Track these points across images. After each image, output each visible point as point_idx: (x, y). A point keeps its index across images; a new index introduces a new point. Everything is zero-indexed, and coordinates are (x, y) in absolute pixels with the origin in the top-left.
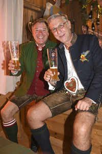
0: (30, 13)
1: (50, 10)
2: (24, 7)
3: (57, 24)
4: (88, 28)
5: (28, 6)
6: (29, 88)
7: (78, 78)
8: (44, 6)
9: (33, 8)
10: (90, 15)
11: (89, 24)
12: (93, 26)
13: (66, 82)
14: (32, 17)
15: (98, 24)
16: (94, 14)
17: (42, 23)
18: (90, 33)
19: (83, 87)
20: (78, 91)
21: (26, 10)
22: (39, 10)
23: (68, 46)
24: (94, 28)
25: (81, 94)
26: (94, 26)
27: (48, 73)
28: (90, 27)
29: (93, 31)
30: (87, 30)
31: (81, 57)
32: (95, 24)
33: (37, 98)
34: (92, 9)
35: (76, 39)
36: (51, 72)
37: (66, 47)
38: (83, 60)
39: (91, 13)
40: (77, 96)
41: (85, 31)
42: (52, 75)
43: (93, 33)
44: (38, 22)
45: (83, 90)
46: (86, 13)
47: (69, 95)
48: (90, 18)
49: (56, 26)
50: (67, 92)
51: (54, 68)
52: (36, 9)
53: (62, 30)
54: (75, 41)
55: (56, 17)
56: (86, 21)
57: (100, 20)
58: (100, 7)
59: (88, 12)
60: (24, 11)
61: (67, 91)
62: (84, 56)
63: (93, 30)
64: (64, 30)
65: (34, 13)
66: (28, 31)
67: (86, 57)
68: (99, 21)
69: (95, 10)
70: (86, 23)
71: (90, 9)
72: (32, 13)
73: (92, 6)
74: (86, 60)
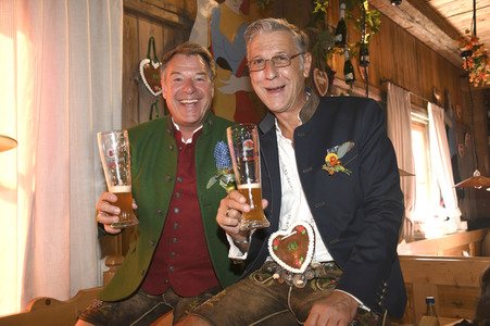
0: (146, 29)
2: (127, 10)
3: (271, 48)
4: (331, 75)
5: (137, 6)
8: (190, 9)
9: (156, 12)
10: (337, 34)
11: (336, 62)
12: (348, 68)
13: (274, 236)
14: (152, 42)
15: (363, 63)
16: (352, 29)
17: (193, 57)
18: (339, 92)
19: (331, 259)
21: (133, 20)
22: (176, 19)
24: (350, 76)
26: (352, 71)
27: (231, 204)
28: (340, 73)
29: (347, 87)
30: (331, 82)
31: (328, 159)
32: (354, 62)
34: (343, 15)
35: (315, 107)
36: (242, 199)
38: (332, 170)
39: (341, 28)
41: (323, 87)
43: (348, 91)
44: (182, 52)
46: (325, 27)
48: (337, 43)
49: (268, 54)
50: (276, 276)
52: (166, 16)
54: (311, 112)
56: (326, 52)
57: (371, 49)
58: (370, 6)
59: (332, 24)
60: (126, 23)
63: (348, 81)
65: (158, 29)
66: (138, 88)
67: (343, 161)
68: (367, 54)
69: (353, 19)
70: (325, 60)
71: (338, 16)
72: (152, 31)
73: (343, 6)
74: (342, 168)
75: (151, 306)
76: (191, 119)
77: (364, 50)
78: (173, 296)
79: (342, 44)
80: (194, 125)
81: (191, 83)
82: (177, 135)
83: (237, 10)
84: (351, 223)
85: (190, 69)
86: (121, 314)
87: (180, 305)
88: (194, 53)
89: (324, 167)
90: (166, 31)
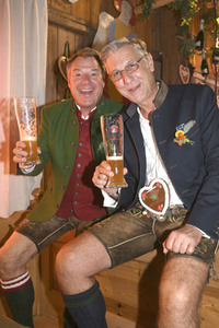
0: (63, 35)
1: (107, 29)
2: (50, 23)
3: (122, 62)
4: (192, 69)
5: (57, 19)
6: (59, 202)
7: (168, 181)
8: (94, 21)
9: (70, 24)
10: (197, 41)
11: (196, 61)
12: (204, 65)
13: (142, 190)
14: (67, 44)
15: (215, 62)
16: (208, 37)
18: (197, 81)
19: (180, 202)
20: (169, 209)
21: (55, 29)
22: (84, 29)
23: (148, 111)
24: (206, 71)
25: (176, 218)
26: (207, 67)
27: (102, 170)
28: (198, 69)
29: (203, 78)
30: (191, 75)
31: (177, 135)
32: (209, 61)
33: (77, 225)
34: (202, 27)
35: (165, 95)
36: (109, 168)
37: (143, 112)
38: (180, 143)
39: (200, 37)
40: (167, 222)
41: (185, 78)
42: (111, 174)
43: (204, 81)
44: (81, 55)
45: (180, 208)
46: (189, 36)
47: (150, 219)
48: (197, 48)
49: (121, 67)
50: (145, 213)
51: (115, 158)
52: (77, 26)
53: (133, 74)
54: (162, 98)
55: (120, 45)
56: (189, 53)
59: (194, 34)
60: (49, 31)
61: (144, 209)
62: (182, 133)
63: (204, 74)
64: (138, 74)
65: (71, 35)
66: (57, 75)
67: (187, 135)
69: (209, 30)
70: (188, 59)
71: (199, 27)
72: (67, 37)
73: (203, 21)
74: (188, 141)
75: (61, 225)
76: (88, 103)
77: (216, 52)
79: (200, 48)
80: (90, 107)
82: (79, 113)
83: (127, 23)
84: (196, 178)
86: (41, 229)
88: (90, 56)
89: (175, 140)
90: (77, 37)
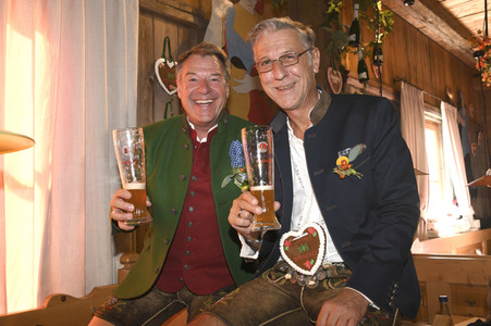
0: (161, 29)
1: (224, 19)
2: (143, 11)
4: (345, 74)
5: (153, 6)
8: (205, 8)
9: (171, 12)
10: (350, 34)
11: (350, 61)
12: (362, 67)
14: (167, 41)
15: (377, 63)
16: (365, 28)
17: (208, 57)
18: (353, 91)
19: (339, 259)
21: (149, 19)
22: (191, 19)
24: (364, 75)
26: (365, 70)
27: (244, 205)
28: (353, 72)
29: (361, 86)
30: (345, 81)
32: (368, 62)
34: (356, 15)
35: (326, 107)
36: (255, 201)
39: (355, 28)
40: (319, 289)
41: (336, 86)
42: (258, 210)
43: (362, 90)
44: (196, 53)
46: (338, 27)
48: (351, 43)
49: (275, 55)
50: (288, 276)
52: (181, 16)
53: (289, 69)
54: (323, 112)
55: (280, 26)
56: (340, 52)
57: (385, 49)
58: (384, 6)
59: (346, 24)
60: (141, 23)
62: (347, 160)
63: (362, 81)
65: (173, 29)
66: (153, 86)
67: (354, 164)
68: (381, 53)
69: (367, 18)
70: (339, 59)
71: (352, 15)
72: (168, 31)
73: (357, 6)
74: (354, 172)
75: (165, 303)
76: (206, 119)
77: (377, 49)
78: (187, 294)
79: (356, 44)
80: (208, 124)
81: (206, 83)
82: (192, 134)
83: (251, 10)
84: (362, 226)
85: (205, 70)
86: (136, 311)
87: (194, 303)
88: (209, 54)
89: (336, 171)
90: (181, 30)
